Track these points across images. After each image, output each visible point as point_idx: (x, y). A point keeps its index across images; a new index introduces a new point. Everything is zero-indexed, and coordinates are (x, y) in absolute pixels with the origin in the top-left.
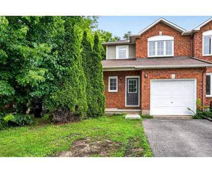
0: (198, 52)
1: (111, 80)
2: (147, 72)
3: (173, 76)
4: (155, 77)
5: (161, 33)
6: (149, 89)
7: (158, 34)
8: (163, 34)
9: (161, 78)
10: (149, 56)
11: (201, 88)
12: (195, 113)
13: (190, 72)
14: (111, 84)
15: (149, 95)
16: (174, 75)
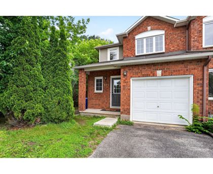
0: (196, 43)
1: (97, 81)
2: (127, 69)
3: (159, 73)
4: (137, 75)
5: (149, 28)
6: (129, 89)
7: (146, 30)
8: (151, 30)
9: (143, 76)
10: (136, 54)
11: (200, 89)
12: (191, 123)
13: (182, 66)
14: (97, 85)
15: (129, 96)
16: (161, 71)
